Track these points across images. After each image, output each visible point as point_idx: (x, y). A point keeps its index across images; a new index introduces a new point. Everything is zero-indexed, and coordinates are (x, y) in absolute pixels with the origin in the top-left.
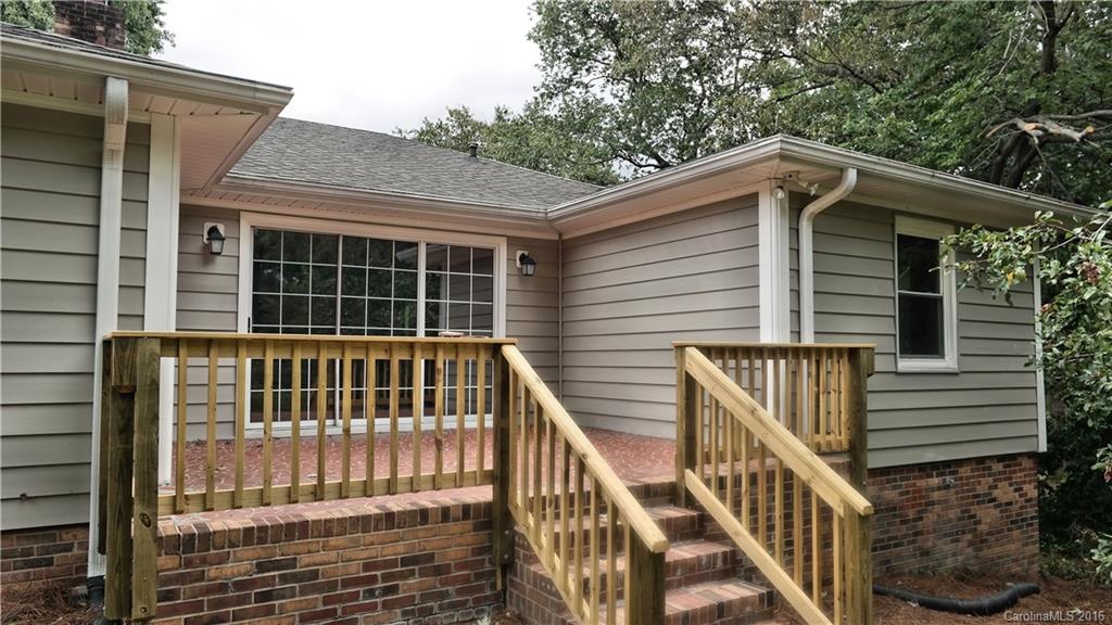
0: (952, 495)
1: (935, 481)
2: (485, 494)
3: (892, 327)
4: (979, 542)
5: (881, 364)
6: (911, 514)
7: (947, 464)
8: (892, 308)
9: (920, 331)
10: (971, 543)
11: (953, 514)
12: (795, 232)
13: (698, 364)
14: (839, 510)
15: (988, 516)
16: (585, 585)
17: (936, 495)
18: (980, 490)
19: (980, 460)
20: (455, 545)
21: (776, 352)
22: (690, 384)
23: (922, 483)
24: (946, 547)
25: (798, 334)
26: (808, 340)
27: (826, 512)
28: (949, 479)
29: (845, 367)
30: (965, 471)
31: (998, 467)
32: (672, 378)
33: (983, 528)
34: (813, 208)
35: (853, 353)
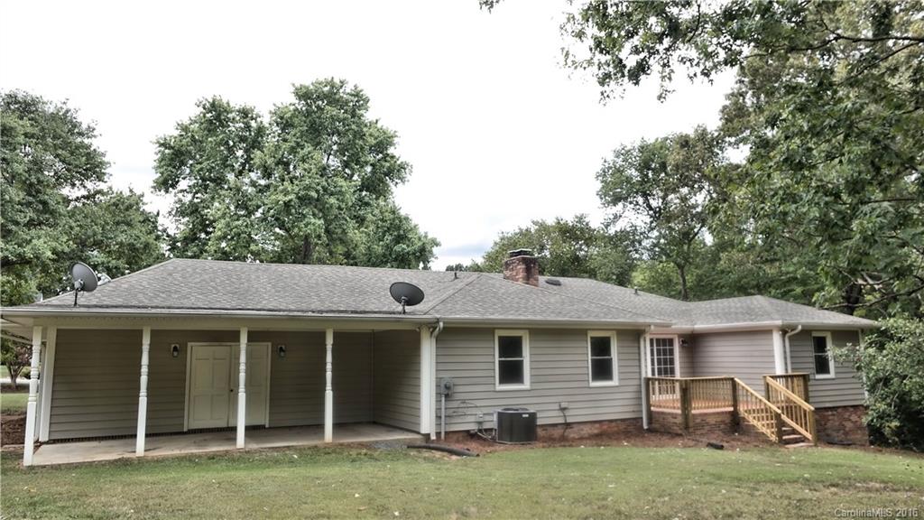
0: (836, 418)
1: (830, 413)
2: (732, 409)
3: (813, 366)
4: (846, 434)
5: (811, 377)
6: (823, 423)
7: (834, 408)
8: (813, 360)
9: (822, 366)
10: (844, 434)
11: (837, 423)
12: (784, 341)
13: (770, 381)
14: (808, 410)
15: (849, 425)
16: (763, 425)
17: (831, 418)
18: (846, 416)
19: (845, 407)
20: (727, 419)
21: (782, 377)
22: (768, 385)
23: (826, 413)
24: (835, 434)
25: (787, 372)
26: (790, 373)
27: (805, 411)
28: (835, 413)
29: (802, 383)
30: (840, 410)
31: (852, 409)
32: (762, 382)
33: (847, 429)
34: (788, 335)
35: (804, 376)
